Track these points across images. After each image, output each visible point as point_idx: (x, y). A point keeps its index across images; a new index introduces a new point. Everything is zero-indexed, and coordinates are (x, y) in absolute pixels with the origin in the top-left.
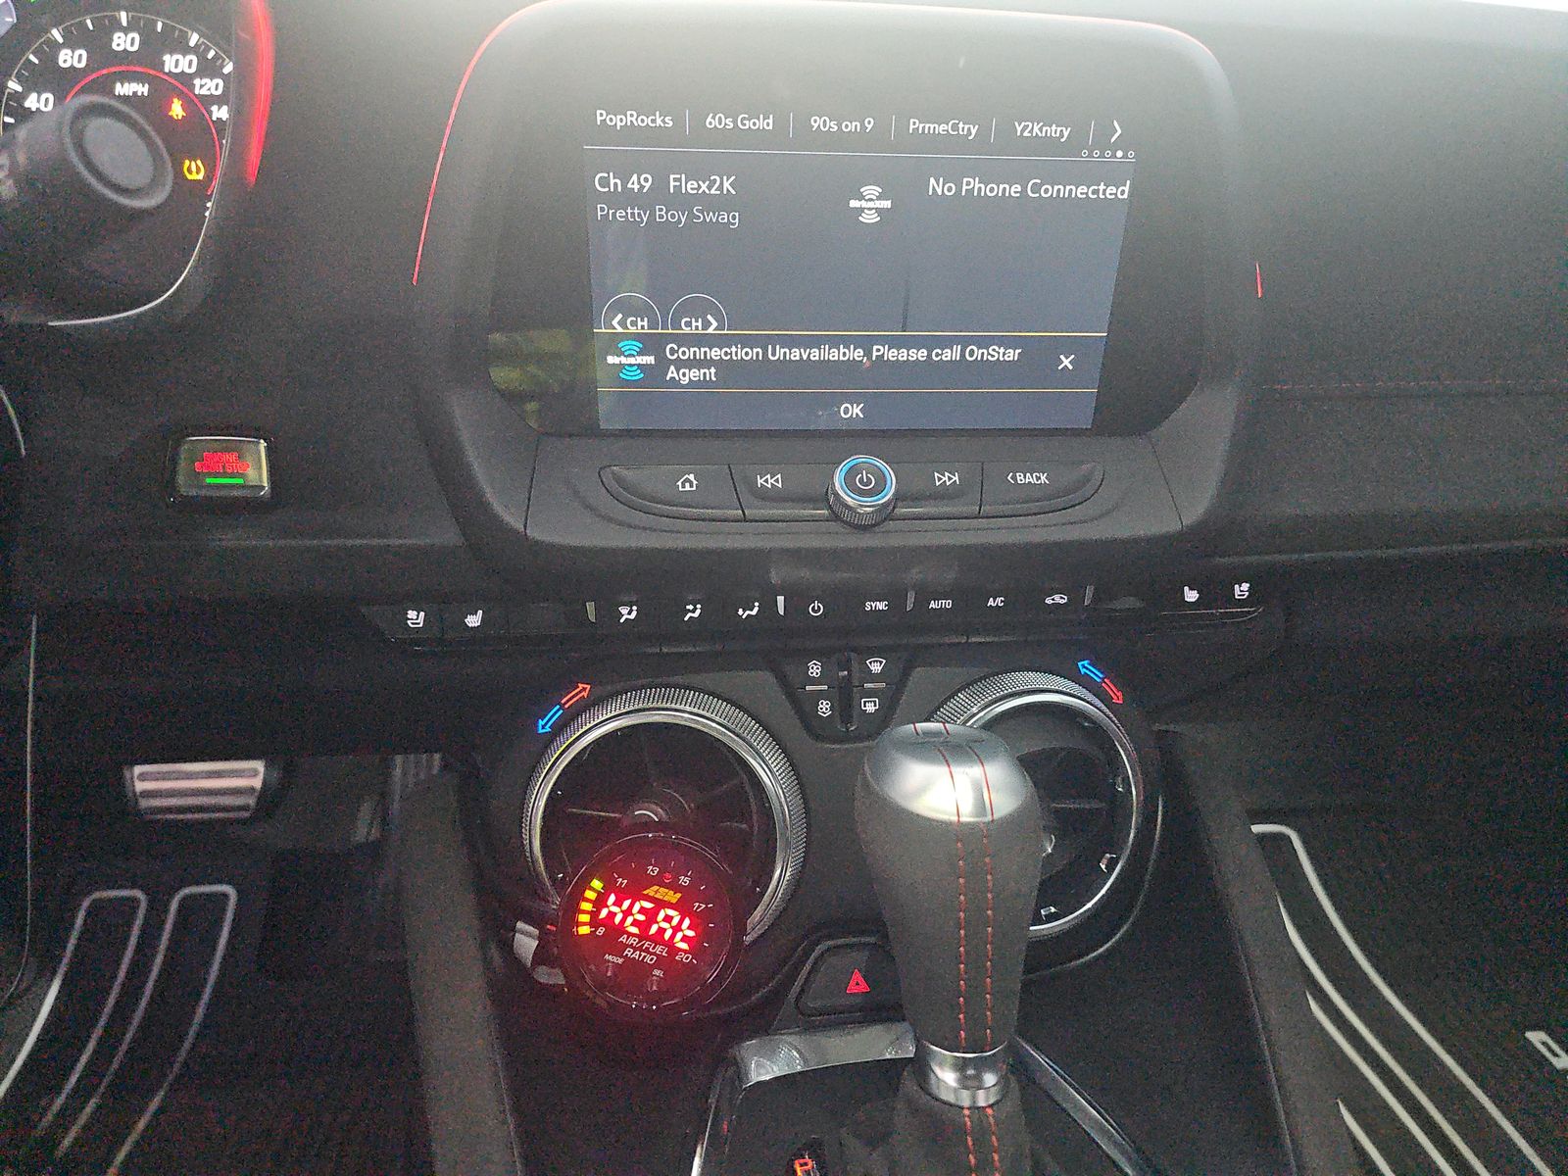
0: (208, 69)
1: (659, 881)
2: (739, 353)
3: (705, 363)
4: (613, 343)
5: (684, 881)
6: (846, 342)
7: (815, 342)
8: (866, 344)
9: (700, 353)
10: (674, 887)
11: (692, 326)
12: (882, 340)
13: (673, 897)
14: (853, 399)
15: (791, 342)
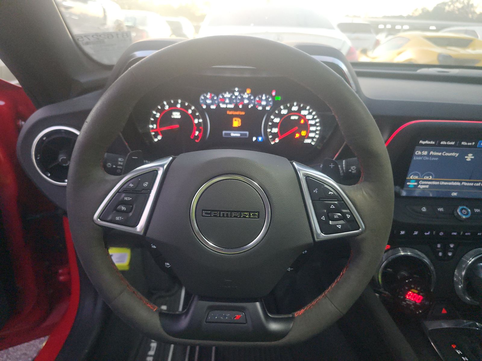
0: (310, 113)
1: (413, 288)
2: (434, 183)
3: (427, 185)
4: (409, 181)
5: (419, 289)
6: (457, 181)
7: (451, 181)
8: (461, 182)
9: (426, 183)
10: (417, 289)
11: (427, 178)
12: (464, 181)
13: (416, 292)
14: (456, 192)
15: (445, 181)
